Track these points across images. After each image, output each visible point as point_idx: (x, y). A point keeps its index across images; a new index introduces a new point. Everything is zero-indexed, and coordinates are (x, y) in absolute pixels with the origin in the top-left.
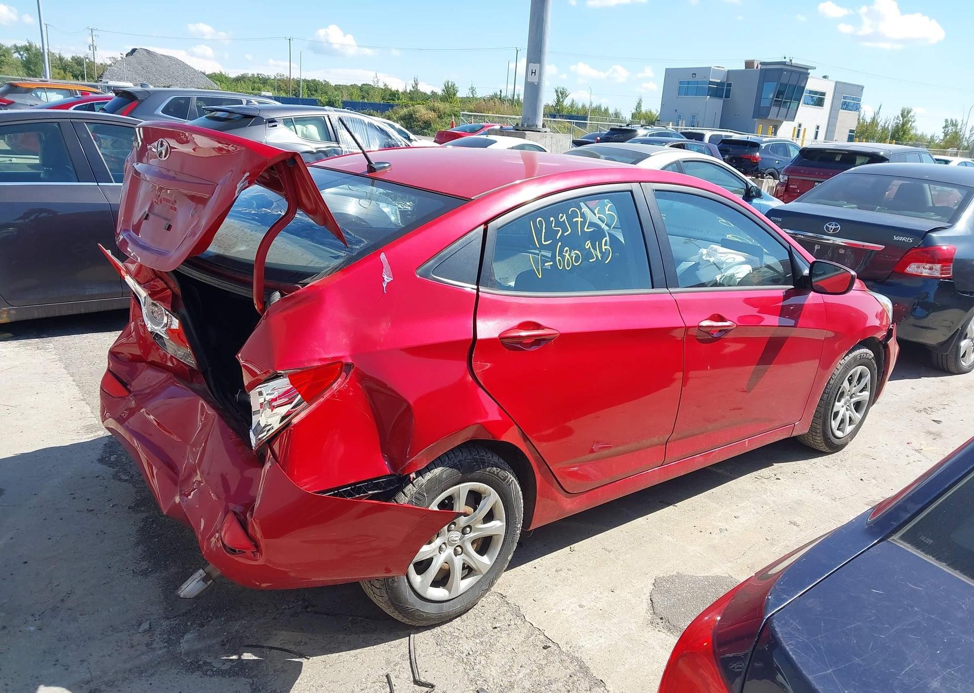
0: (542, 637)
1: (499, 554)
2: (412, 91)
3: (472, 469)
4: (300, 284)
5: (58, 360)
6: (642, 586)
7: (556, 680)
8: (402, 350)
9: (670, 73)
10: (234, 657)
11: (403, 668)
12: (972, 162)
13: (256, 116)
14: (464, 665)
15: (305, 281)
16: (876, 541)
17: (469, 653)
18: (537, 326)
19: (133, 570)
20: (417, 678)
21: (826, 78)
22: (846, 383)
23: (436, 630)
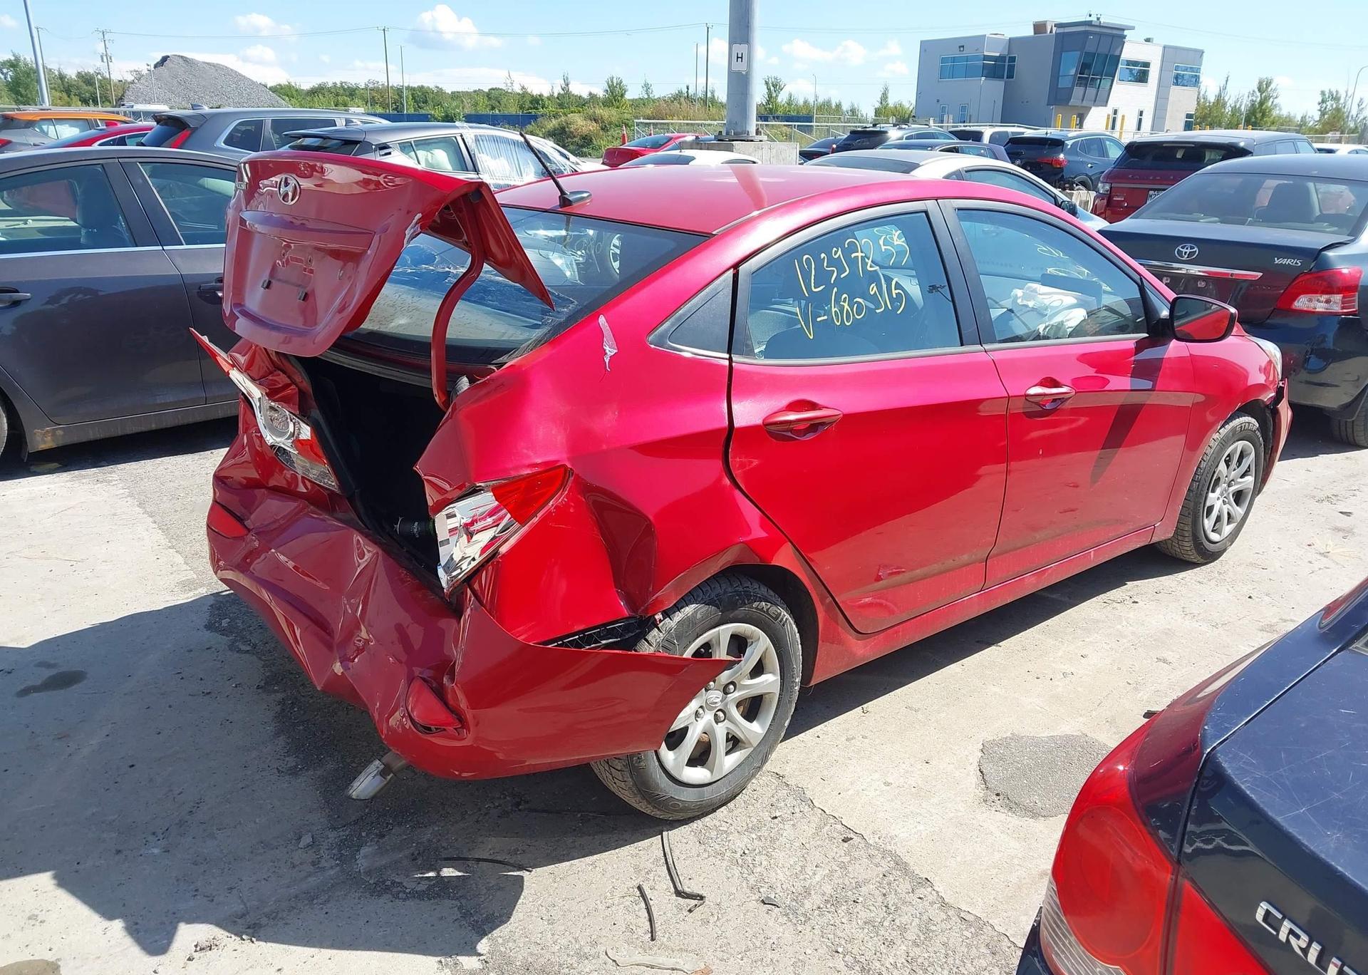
0: (839, 827)
1: (774, 719)
2: (562, 95)
3: (734, 606)
4: (493, 364)
5: (128, 496)
6: (966, 753)
7: (866, 882)
8: (631, 448)
9: (927, 48)
10: (431, 874)
11: (659, 876)
12: (1366, 149)
13: (361, 142)
14: (740, 869)
15: (501, 360)
16: (1335, 650)
17: (744, 853)
18: (813, 406)
19: (277, 769)
20: (680, 888)
21: (1149, 41)
22: (1222, 466)
23: (694, 825)
